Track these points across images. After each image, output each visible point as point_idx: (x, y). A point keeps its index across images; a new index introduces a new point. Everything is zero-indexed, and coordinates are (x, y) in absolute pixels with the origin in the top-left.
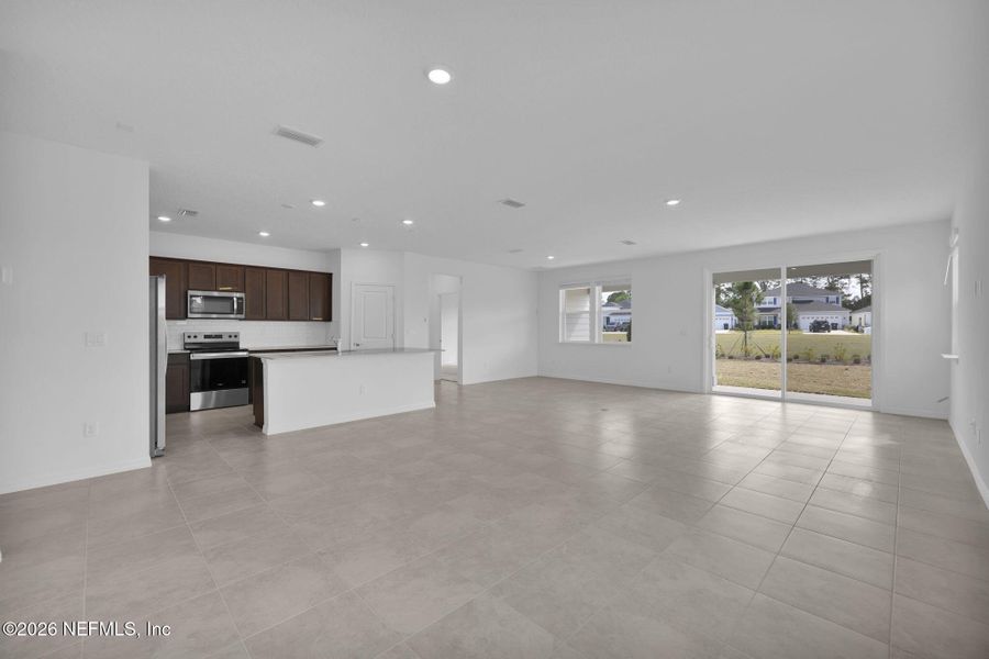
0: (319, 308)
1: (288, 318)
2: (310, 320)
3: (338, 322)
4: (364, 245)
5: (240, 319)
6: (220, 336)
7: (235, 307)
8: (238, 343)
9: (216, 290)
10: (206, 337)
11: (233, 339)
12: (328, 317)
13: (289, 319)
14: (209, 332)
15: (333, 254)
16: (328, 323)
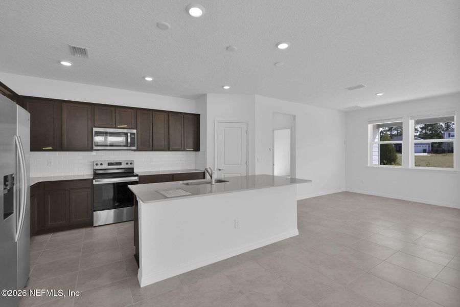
0: (190, 141)
1: (168, 148)
2: (184, 150)
3: (205, 151)
4: (227, 87)
5: (135, 150)
6: (120, 164)
7: (129, 140)
8: (133, 169)
9: (115, 128)
10: (110, 164)
11: (129, 166)
12: (197, 148)
13: (169, 150)
14: (112, 161)
15: (201, 98)
16: (197, 152)
